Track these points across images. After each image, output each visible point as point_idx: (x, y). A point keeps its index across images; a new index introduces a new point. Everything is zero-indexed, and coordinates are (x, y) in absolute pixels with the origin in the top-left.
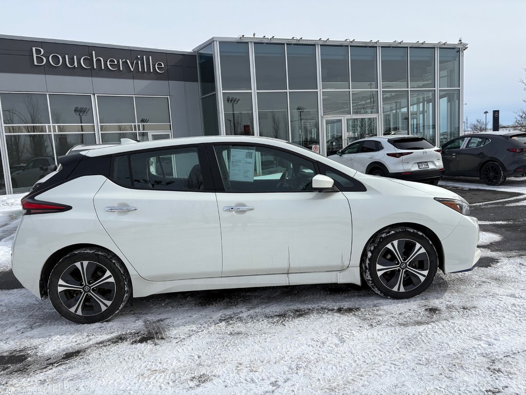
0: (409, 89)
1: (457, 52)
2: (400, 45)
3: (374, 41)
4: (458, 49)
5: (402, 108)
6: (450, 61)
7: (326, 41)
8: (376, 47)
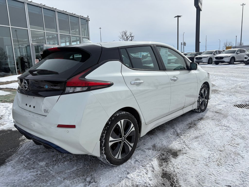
0: (71, 35)
1: (86, 21)
2: (65, 13)
3: (55, 8)
4: (87, 20)
5: (67, 42)
6: (84, 25)
7: (40, 4)
8: (55, 11)
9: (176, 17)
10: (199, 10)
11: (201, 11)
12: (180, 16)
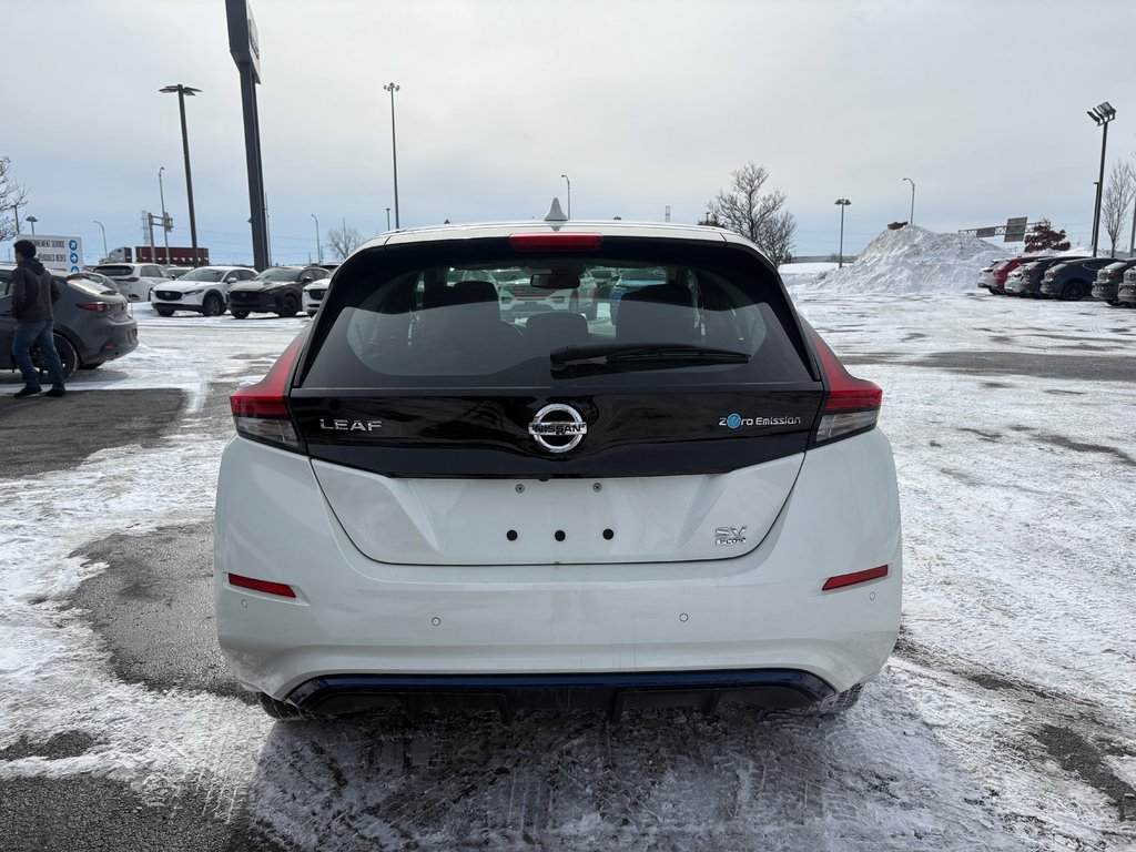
9: (170, 89)
10: (249, 77)
11: (257, 85)
12: (189, 91)
